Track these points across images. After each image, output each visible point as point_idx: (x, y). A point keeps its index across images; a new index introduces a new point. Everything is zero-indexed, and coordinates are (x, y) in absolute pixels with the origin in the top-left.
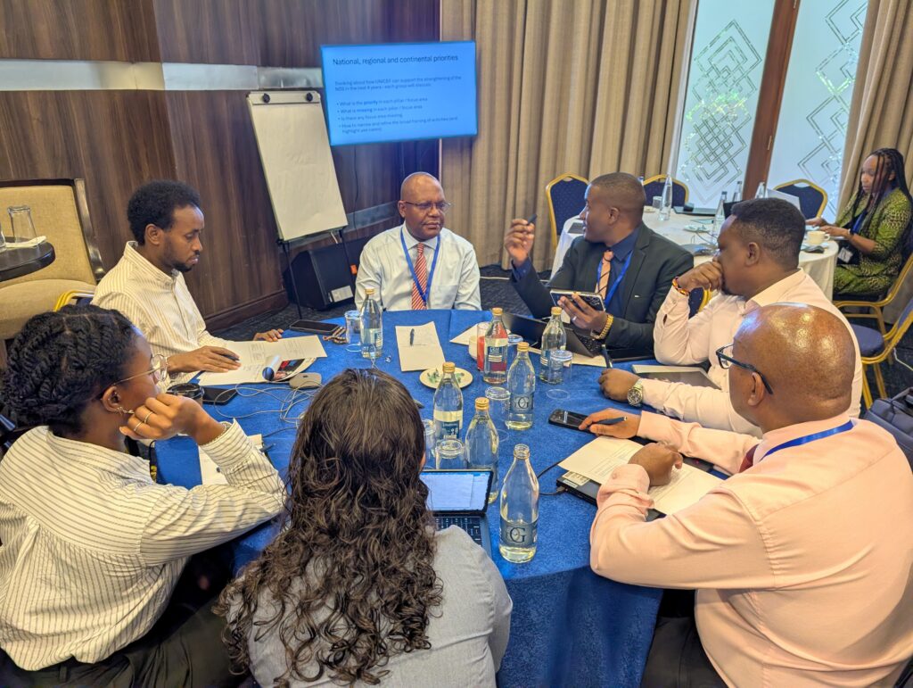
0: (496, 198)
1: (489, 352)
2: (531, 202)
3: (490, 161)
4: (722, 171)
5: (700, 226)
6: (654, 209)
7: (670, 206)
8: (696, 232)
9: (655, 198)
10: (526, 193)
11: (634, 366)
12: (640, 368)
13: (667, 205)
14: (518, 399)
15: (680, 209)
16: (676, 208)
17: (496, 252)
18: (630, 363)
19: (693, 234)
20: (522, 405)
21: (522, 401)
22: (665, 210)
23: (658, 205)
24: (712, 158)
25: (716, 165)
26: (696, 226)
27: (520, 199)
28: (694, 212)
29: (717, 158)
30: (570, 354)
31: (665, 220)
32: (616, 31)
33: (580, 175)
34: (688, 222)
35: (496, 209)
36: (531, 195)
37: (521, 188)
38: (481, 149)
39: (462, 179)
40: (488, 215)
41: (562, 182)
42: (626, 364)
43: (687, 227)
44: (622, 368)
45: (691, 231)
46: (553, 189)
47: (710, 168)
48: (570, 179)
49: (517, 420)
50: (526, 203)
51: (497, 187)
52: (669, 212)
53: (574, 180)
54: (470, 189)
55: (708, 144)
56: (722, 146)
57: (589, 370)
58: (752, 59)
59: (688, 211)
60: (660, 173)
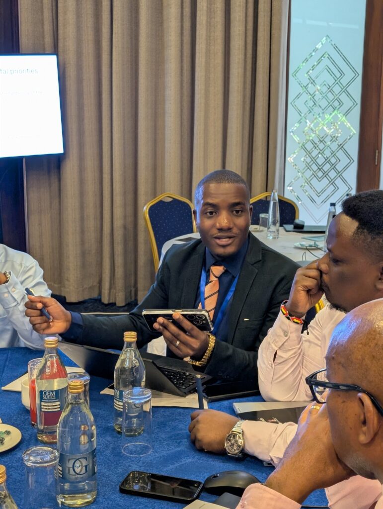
0: (91, 224)
1: (41, 398)
2: (130, 226)
3: (82, 182)
4: (332, 188)
5: (312, 243)
6: (262, 228)
7: (278, 224)
8: (308, 250)
9: (262, 215)
10: (125, 217)
11: (235, 404)
12: (242, 407)
13: (274, 223)
14: (72, 462)
15: (290, 227)
16: (286, 226)
17: (95, 284)
18: (231, 401)
19: (303, 251)
20: (78, 470)
21: (77, 464)
22: (273, 228)
23: (265, 224)
24: (320, 174)
25: (325, 181)
26: (306, 243)
27: (118, 223)
28: (305, 229)
29: (326, 174)
30: (149, 392)
31: (274, 238)
32: (208, 44)
33: (182, 195)
34: (299, 239)
35: (91, 236)
36: (130, 219)
37: (118, 212)
38: (70, 170)
39: (51, 203)
40: (83, 242)
41: (161, 202)
42: (226, 403)
43: (298, 244)
44: (219, 409)
45: (301, 248)
46: (152, 210)
47: (319, 185)
48: (170, 200)
49: (75, 491)
50: (125, 227)
51: (91, 211)
52: (278, 231)
53: (175, 201)
54: (60, 214)
55: (314, 160)
56: (329, 162)
57: (180, 414)
58: (349, 74)
59: (299, 228)
60: (267, 191)
